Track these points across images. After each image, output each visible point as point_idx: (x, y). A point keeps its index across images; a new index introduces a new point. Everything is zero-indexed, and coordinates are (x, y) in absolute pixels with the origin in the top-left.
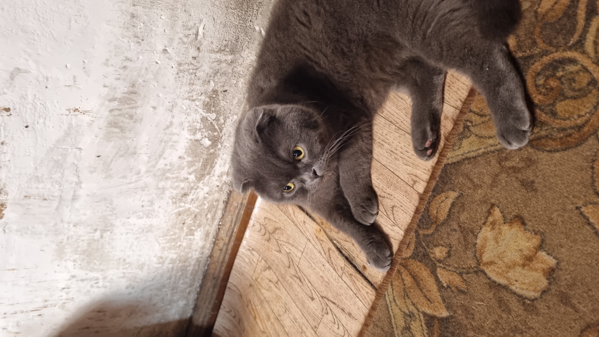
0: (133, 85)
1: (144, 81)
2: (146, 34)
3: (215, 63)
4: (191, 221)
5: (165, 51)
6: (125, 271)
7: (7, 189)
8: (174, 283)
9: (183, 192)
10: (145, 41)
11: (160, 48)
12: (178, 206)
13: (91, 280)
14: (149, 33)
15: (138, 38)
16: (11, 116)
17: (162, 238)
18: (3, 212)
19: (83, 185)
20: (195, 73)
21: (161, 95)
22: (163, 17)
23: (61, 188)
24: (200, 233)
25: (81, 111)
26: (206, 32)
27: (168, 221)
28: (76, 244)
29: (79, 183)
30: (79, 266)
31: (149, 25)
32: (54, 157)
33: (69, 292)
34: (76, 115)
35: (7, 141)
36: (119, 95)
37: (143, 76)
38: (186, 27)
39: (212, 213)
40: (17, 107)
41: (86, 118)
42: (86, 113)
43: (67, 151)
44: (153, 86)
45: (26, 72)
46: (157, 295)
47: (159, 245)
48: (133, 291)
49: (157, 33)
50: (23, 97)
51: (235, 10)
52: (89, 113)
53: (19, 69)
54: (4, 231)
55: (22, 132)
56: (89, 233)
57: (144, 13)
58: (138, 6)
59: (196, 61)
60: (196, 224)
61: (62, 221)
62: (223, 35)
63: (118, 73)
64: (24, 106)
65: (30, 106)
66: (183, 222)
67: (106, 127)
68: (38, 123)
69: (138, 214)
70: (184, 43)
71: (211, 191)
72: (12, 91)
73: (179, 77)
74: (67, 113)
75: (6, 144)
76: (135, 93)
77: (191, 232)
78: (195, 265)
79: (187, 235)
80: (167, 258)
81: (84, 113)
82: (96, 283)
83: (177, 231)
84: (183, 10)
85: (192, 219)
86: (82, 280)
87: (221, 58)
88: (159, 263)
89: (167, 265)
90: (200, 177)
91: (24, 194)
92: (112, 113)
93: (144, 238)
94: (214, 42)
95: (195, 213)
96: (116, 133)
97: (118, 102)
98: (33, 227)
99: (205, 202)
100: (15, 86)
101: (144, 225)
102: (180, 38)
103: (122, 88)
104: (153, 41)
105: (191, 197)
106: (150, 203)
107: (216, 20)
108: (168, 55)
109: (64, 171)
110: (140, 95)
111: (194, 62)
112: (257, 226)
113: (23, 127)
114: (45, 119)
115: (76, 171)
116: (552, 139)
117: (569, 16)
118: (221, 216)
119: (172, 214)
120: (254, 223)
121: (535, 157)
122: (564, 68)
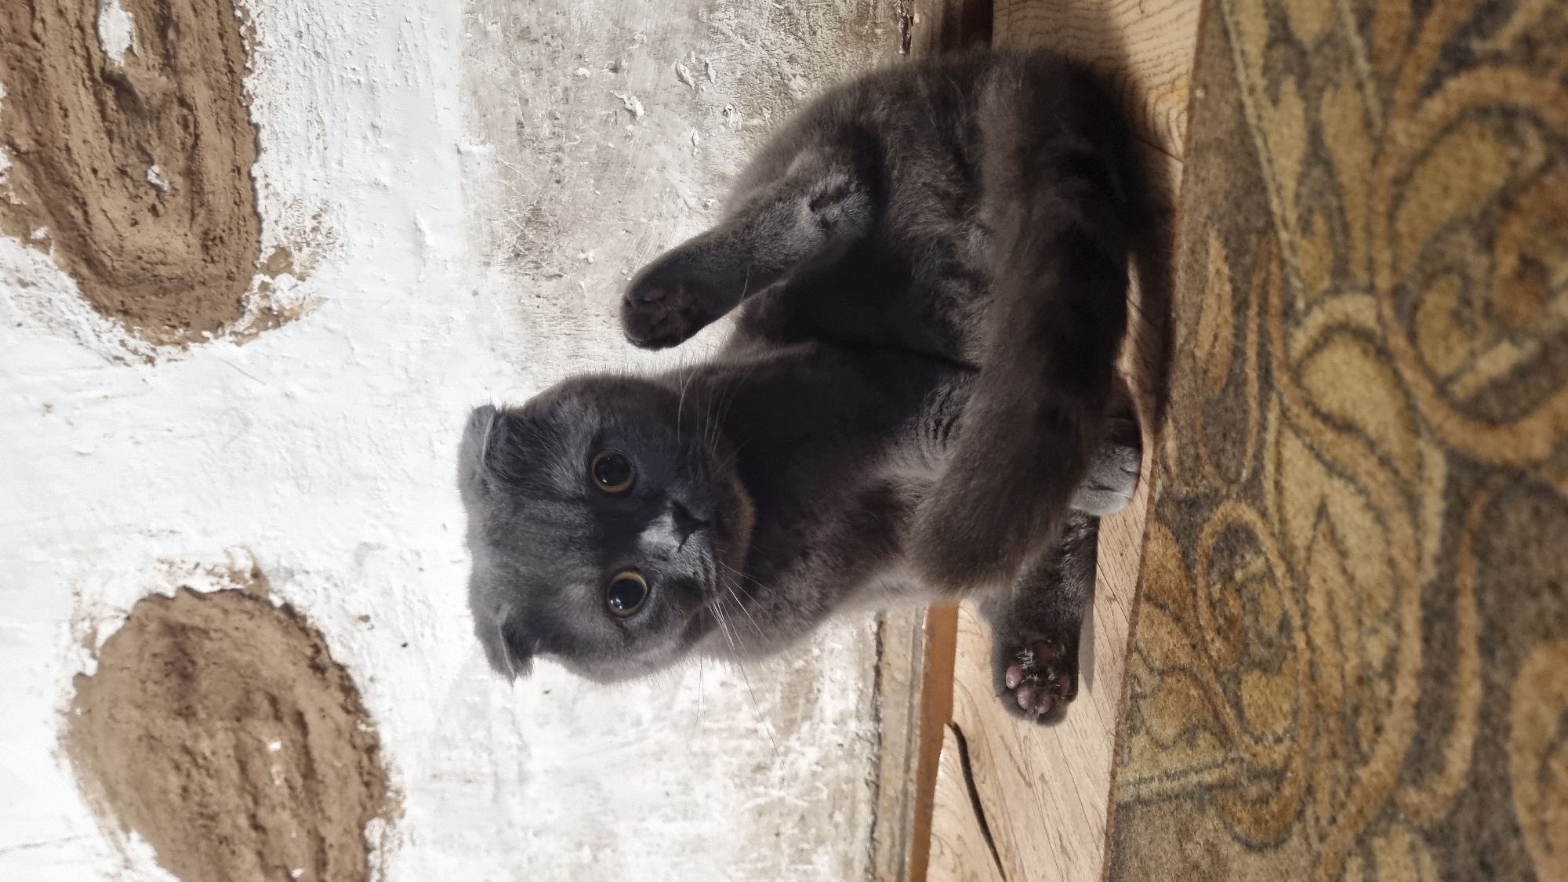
4: (793, 828)
7: (398, 762)
9: (753, 762)
12: (750, 793)
16: (374, 630)
17: (733, 867)
18: (404, 806)
19: (533, 751)
23: (493, 758)
24: (827, 858)
27: (736, 827)
28: (548, 874)
29: (524, 747)
32: (466, 699)
35: (379, 674)
39: (844, 810)
40: (380, 611)
43: (486, 686)
45: (380, 547)
50: (387, 593)
53: (365, 544)
54: (414, 843)
55: (398, 655)
56: (567, 850)
60: (810, 836)
61: (511, 824)
64: (391, 609)
65: (400, 608)
66: (775, 831)
68: (422, 635)
69: (661, 812)
71: (826, 757)
72: (365, 586)
75: (379, 680)
77: (802, 856)
79: (793, 862)
83: (765, 851)
85: (796, 825)
90: (789, 727)
91: (429, 772)
93: (691, 865)
95: (800, 811)
98: (460, 835)
99: (819, 784)
100: (366, 576)
101: (682, 835)
105: (776, 773)
106: (682, 788)
109: (489, 724)
112: (948, 855)
113: (398, 646)
114: (433, 627)
115: (513, 722)
116: (1241, 796)
117: (1236, 382)
118: (870, 819)
119: (742, 813)
120: (942, 847)
121: (1223, 851)
122: (1243, 557)
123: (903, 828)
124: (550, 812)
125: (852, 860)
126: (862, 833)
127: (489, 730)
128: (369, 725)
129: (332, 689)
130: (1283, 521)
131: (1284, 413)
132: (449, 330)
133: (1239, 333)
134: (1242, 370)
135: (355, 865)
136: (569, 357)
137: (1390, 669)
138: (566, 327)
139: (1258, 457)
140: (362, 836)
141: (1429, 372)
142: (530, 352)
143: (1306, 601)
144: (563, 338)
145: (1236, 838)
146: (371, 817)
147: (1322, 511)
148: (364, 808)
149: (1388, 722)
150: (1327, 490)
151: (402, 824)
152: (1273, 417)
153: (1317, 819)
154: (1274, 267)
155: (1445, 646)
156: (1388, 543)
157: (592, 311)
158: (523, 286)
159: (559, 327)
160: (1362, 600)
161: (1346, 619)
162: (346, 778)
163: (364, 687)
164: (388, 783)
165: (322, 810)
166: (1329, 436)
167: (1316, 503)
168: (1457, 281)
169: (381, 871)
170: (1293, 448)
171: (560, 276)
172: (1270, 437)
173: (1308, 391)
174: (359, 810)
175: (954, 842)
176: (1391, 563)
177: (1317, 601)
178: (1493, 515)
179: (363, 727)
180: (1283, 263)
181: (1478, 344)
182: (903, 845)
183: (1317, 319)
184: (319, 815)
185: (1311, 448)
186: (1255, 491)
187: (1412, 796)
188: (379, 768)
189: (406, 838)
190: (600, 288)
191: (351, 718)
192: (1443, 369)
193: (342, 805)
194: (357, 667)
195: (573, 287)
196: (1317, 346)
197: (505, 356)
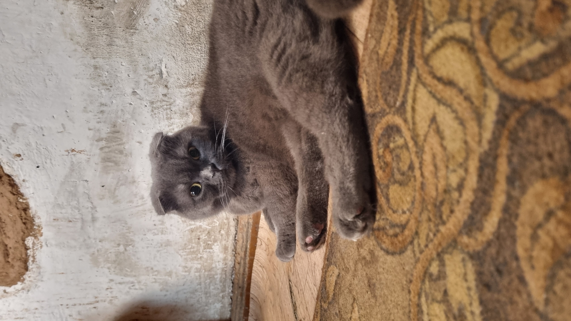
0: (114, 125)
1: (123, 121)
2: (112, 81)
3: (188, 97)
4: (205, 236)
5: (134, 93)
6: (154, 277)
7: (38, 214)
8: (205, 288)
10: (114, 87)
11: (129, 91)
12: (188, 224)
13: (128, 283)
14: (115, 79)
15: (106, 85)
16: (23, 160)
17: (181, 251)
18: (42, 231)
19: (98, 209)
20: (170, 108)
21: (142, 131)
22: (123, 64)
23: (80, 212)
24: (218, 247)
25: (77, 151)
26: (169, 70)
27: (182, 236)
28: (106, 256)
29: (94, 208)
30: (114, 273)
31: (112, 72)
32: (67, 189)
33: (112, 292)
34: (75, 155)
35: (27, 178)
36: (104, 135)
37: (121, 117)
38: (147, 69)
39: (225, 229)
40: (26, 152)
41: (82, 157)
42: (82, 152)
43: (76, 183)
44: (133, 125)
45: (23, 125)
46: (191, 298)
47: (181, 257)
48: (168, 293)
49: (123, 78)
50: (28, 145)
51: (194, 45)
52: (83, 152)
53: (17, 124)
54: (47, 245)
55: (35, 171)
56: (114, 247)
57: (105, 64)
58: (98, 58)
59: (167, 97)
60: (211, 239)
61: (89, 237)
62: (188, 71)
63: (97, 117)
64: (31, 152)
65: (35, 151)
66: (198, 237)
67: (101, 162)
68: (46, 163)
69: (152, 232)
70: (150, 84)
72: (18, 142)
73: (156, 114)
74: (67, 153)
75: (27, 181)
76: (118, 132)
77: (208, 246)
78: (221, 274)
79: (205, 249)
80: (191, 267)
81: (80, 152)
82: (133, 286)
83: (193, 245)
84: (141, 55)
85: (206, 235)
86: (120, 283)
87: (193, 91)
88: (186, 272)
89: (193, 274)
91: (52, 218)
92: (103, 151)
93: (165, 251)
94: (180, 77)
95: (208, 230)
96: (112, 166)
97: (105, 141)
98: (68, 242)
99: (215, 220)
100: (18, 137)
101: (161, 240)
102: (145, 80)
103: (105, 130)
104: (121, 86)
106: (161, 222)
107: (176, 58)
108: (138, 96)
109: (78, 199)
110: (123, 134)
111: (166, 99)
112: (264, 245)
113: (35, 168)
114: (51, 159)
115: (89, 198)
116: (386, 233)
117: (397, 64)
118: (235, 233)
119: (185, 231)
120: (261, 242)
121: (376, 253)
122: (394, 138)
123: (247, 235)
124: (106, 232)
125: (228, 247)
126: (231, 238)
127: (78, 201)
128: (23, 199)
129: (5, 185)
130: (414, 123)
131: (419, 77)
132: (50, 29)
133: (400, 42)
134: (400, 59)
135: (21, 255)
136: (108, 45)
137: (460, 187)
138: (105, 32)
139: (405, 96)
140: (24, 243)
141: (495, 58)
142: (90, 42)
143: (422, 158)
144: (105, 37)
145: (382, 249)
146: (27, 237)
147: (433, 120)
148: (24, 233)
149: (456, 209)
150: (437, 110)
151: (42, 239)
152: (413, 79)
153: (419, 245)
154: (420, 12)
155: (489, 179)
156: (465, 134)
157: (118, 25)
158: (85, 12)
159: (102, 31)
160: (449, 158)
161: (441, 165)
162: (15, 221)
163: (21, 184)
164: (34, 223)
165: (5, 234)
166: (440, 87)
167: (431, 116)
168: (515, 14)
169: (33, 257)
170: (422, 93)
171: (102, 8)
172: (411, 87)
173: (431, 67)
174: (22, 233)
175: (266, 240)
176: (466, 142)
177: (427, 158)
178: (521, 123)
179: (21, 200)
180: (424, 10)
181: (523, 43)
182: (247, 241)
183: (440, 34)
184: (4, 236)
185: (430, 92)
186: (402, 111)
187: (465, 239)
188: (30, 217)
189: (44, 244)
190: (122, 14)
191: (15, 196)
192: (502, 55)
193: (14, 232)
194: (17, 176)
195: (108, 14)
196: (438, 47)
197: (78, 43)
